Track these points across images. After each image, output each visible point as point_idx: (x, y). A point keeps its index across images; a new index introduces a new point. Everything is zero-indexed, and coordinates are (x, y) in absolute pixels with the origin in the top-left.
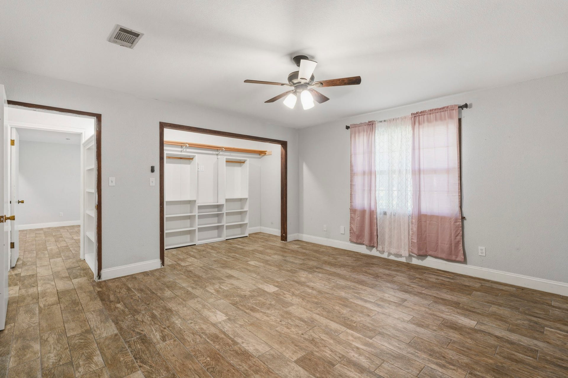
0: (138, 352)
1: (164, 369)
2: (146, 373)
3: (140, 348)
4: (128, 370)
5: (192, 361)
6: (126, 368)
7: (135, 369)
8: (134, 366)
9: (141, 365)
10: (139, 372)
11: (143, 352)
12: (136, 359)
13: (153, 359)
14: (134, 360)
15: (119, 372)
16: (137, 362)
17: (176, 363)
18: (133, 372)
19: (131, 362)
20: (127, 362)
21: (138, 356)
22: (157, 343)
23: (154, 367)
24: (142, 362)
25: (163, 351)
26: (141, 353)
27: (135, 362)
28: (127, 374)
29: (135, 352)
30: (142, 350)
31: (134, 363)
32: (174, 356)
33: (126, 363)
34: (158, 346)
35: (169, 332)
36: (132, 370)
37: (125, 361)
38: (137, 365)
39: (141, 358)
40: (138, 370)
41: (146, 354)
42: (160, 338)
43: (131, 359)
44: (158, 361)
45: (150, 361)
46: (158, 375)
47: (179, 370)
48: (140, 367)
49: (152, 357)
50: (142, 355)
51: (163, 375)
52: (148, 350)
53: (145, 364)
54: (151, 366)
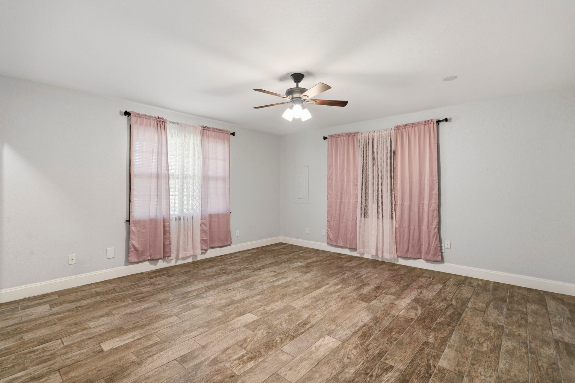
0: (423, 378)
1: (423, 352)
2: (437, 360)
3: (416, 380)
4: (446, 373)
5: (403, 340)
6: (445, 376)
7: (440, 369)
8: (438, 371)
9: (432, 367)
10: (439, 364)
11: (419, 374)
12: (431, 375)
13: (420, 363)
14: (433, 375)
15: (453, 378)
16: (433, 372)
17: (411, 347)
18: (444, 369)
19: (437, 377)
20: (439, 379)
21: (426, 375)
22: (399, 371)
23: (427, 359)
24: (430, 368)
25: (406, 361)
26: (421, 375)
27: (434, 374)
28: (449, 372)
29: (424, 381)
30: (418, 377)
31: (436, 373)
32: (405, 352)
33: (441, 379)
34: (403, 368)
35: (375, 369)
36: (443, 370)
37: (440, 381)
38: (436, 370)
39: (427, 372)
40: (439, 366)
41: (420, 371)
42: (390, 372)
43: (434, 379)
44: (419, 359)
45: (425, 364)
46: (431, 352)
47: (417, 343)
48: (435, 367)
49: (419, 365)
50: (423, 373)
51: (429, 350)
52: (413, 372)
53: (430, 365)
54: (428, 360)
